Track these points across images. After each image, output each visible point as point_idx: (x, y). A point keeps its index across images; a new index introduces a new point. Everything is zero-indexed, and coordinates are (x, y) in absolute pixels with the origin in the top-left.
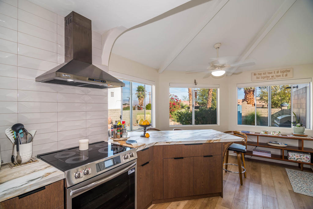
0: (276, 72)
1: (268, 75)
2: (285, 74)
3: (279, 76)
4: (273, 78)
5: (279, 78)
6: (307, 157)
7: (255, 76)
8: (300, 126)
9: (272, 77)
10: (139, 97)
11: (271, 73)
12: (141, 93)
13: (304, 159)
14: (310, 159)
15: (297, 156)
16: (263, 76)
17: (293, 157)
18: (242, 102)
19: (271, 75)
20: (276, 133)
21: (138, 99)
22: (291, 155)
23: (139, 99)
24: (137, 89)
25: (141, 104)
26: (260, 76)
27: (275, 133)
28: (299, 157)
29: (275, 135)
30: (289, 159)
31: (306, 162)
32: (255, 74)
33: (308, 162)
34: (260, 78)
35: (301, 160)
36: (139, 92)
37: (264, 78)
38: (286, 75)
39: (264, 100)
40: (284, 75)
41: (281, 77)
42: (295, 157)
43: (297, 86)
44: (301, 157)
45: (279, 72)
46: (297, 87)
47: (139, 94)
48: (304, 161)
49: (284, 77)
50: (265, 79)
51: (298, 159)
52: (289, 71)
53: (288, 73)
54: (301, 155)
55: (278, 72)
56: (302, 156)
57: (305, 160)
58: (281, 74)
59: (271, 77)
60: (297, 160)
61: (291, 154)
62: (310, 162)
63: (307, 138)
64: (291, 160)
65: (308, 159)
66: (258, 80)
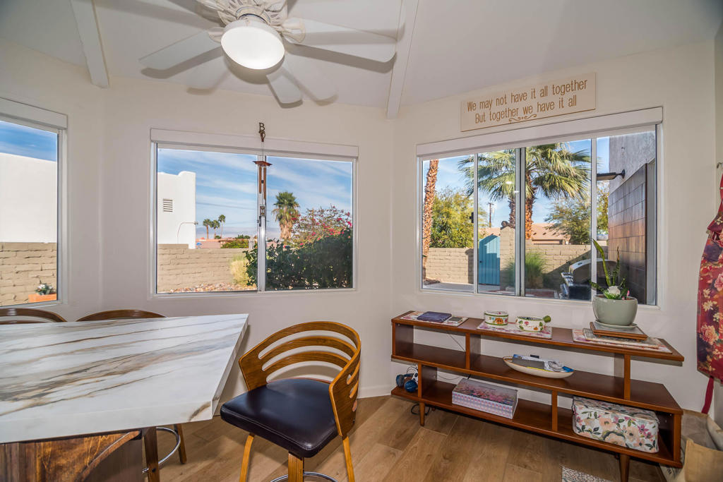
0: (538, 94)
1: (513, 106)
2: (569, 95)
3: (550, 106)
4: (528, 115)
5: (549, 113)
6: (642, 429)
7: (472, 114)
8: (617, 298)
9: (526, 111)
10: (280, 218)
11: (522, 97)
12: (285, 209)
13: (631, 434)
14: (654, 439)
15: (606, 423)
16: (496, 109)
17: (590, 424)
18: (501, 229)
19: (521, 105)
20: (533, 324)
21: (278, 223)
22: (583, 417)
23: (281, 224)
24: (276, 201)
25: (286, 237)
26: (487, 111)
27: (527, 323)
28: (614, 427)
29: (530, 329)
30: (577, 432)
31: (639, 448)
32: (471, 106)
33: (647, 449)
34: (487, 116)
35: (619, 440)
36: (280, 206)
37: (499, 116)
38: (573, 102)
39: (561, 228)
40: (566, 103)
41: (557, 111)
42: (597, 423)
43: (624, 171)
44: (622, 424)
45: (550, 91)
46: (623, 174)
47: (281, 211)
48: (632, 443)
49: (567, 109)
50: (503, 121)
51: (609, 433)
52: (581, 85)
53: (577, 92)
54: (621, 416)
55: (544, 93)
56: (626, 423)
57: (635, 442)
58: (555, 99)
59: (521, 114)
60: (605, 437)
61: (586, 410)
62: (655, 450)
63: (646, 346)
64: (581, 434)
65: (649, 436)
66: (480, 125)
